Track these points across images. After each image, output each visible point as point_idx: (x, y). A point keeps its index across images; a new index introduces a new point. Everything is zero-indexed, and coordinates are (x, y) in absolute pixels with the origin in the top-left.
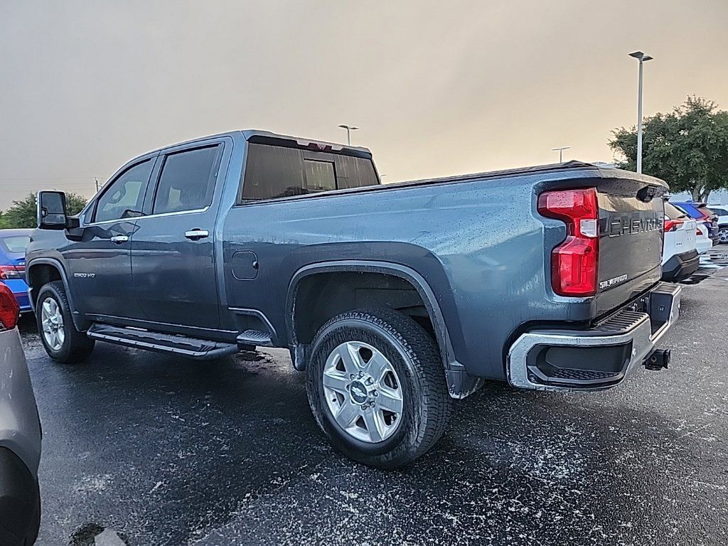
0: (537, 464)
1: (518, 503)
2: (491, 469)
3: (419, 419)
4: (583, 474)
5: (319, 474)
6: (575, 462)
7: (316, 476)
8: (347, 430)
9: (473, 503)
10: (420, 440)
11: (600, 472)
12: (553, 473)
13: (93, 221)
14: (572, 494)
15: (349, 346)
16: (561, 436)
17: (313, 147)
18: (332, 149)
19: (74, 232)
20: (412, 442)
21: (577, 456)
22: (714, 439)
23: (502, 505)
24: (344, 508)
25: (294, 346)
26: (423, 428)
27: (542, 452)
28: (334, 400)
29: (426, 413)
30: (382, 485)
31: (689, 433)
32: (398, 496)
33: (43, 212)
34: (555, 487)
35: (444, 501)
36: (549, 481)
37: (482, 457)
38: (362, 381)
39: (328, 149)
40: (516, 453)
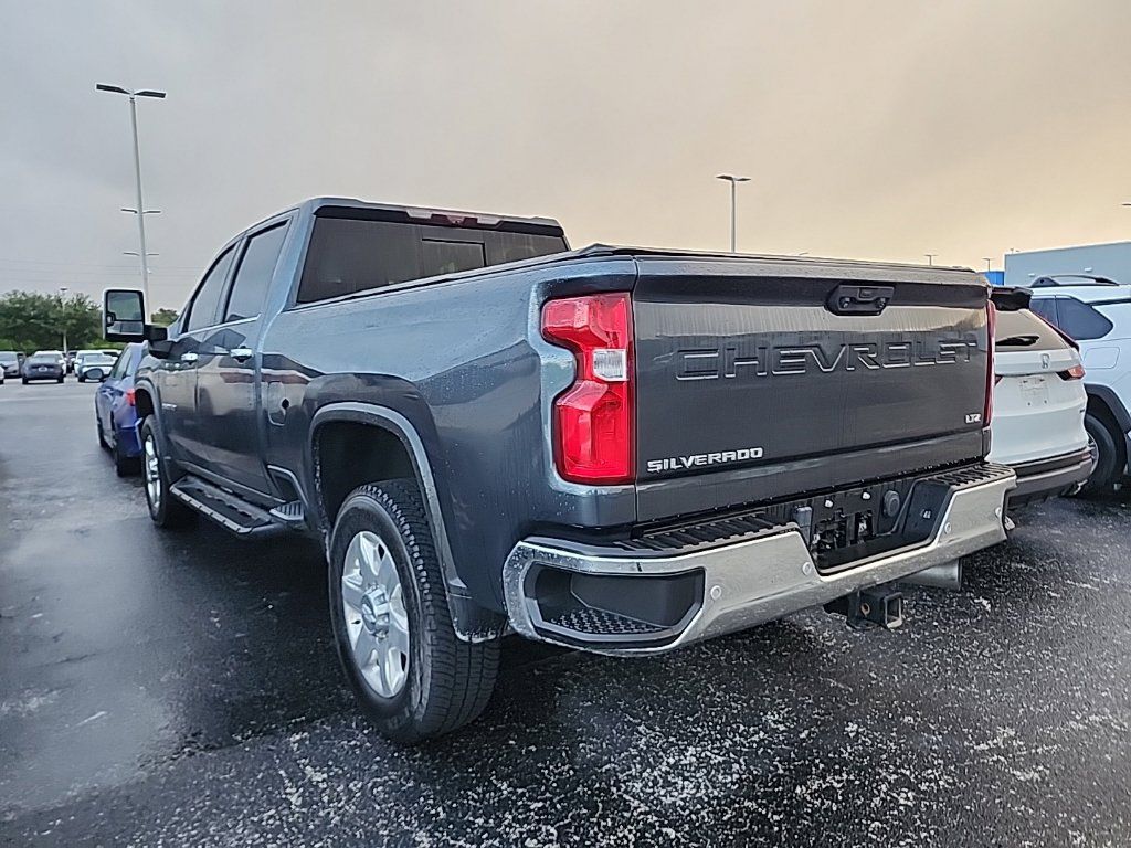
0: (652, 771)
1: (552, 834)
2: (567, 767)
3: (421, 669)
4: (715, 802)
5: (306, 734)
6: (720, 777)
7: (298, 737)
8: (363, 672)
9: (480, 821)
10: (425, 702)
11: (746, 804)
12: (662, 792)
13: (185, 330)
14: (660, 833)
15: (363, 540)
16: (742, 727)
17: (439, 221)
18: (479, 222)
19: (159, 347)
20: (415, 703)
21: (736, 766)
22: (1036, 775)
23: (521, 833)
24: (286, 794)
25: (324, 531)
26: (427, 685)
27: (682, 752)
28: (357, 622)
29: (430, 660)
30: (375, 767)
31: (995, 758)
32: (380, 789)
33: (109, 319)
34: (641, 817)
35: (440, 809)
36: (642, 805)
37: (573, 745)
38: (372, 597)
39: (470, 223)
40: (636, 747)
